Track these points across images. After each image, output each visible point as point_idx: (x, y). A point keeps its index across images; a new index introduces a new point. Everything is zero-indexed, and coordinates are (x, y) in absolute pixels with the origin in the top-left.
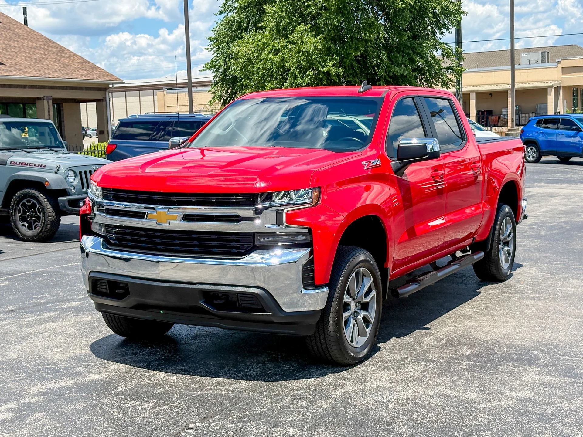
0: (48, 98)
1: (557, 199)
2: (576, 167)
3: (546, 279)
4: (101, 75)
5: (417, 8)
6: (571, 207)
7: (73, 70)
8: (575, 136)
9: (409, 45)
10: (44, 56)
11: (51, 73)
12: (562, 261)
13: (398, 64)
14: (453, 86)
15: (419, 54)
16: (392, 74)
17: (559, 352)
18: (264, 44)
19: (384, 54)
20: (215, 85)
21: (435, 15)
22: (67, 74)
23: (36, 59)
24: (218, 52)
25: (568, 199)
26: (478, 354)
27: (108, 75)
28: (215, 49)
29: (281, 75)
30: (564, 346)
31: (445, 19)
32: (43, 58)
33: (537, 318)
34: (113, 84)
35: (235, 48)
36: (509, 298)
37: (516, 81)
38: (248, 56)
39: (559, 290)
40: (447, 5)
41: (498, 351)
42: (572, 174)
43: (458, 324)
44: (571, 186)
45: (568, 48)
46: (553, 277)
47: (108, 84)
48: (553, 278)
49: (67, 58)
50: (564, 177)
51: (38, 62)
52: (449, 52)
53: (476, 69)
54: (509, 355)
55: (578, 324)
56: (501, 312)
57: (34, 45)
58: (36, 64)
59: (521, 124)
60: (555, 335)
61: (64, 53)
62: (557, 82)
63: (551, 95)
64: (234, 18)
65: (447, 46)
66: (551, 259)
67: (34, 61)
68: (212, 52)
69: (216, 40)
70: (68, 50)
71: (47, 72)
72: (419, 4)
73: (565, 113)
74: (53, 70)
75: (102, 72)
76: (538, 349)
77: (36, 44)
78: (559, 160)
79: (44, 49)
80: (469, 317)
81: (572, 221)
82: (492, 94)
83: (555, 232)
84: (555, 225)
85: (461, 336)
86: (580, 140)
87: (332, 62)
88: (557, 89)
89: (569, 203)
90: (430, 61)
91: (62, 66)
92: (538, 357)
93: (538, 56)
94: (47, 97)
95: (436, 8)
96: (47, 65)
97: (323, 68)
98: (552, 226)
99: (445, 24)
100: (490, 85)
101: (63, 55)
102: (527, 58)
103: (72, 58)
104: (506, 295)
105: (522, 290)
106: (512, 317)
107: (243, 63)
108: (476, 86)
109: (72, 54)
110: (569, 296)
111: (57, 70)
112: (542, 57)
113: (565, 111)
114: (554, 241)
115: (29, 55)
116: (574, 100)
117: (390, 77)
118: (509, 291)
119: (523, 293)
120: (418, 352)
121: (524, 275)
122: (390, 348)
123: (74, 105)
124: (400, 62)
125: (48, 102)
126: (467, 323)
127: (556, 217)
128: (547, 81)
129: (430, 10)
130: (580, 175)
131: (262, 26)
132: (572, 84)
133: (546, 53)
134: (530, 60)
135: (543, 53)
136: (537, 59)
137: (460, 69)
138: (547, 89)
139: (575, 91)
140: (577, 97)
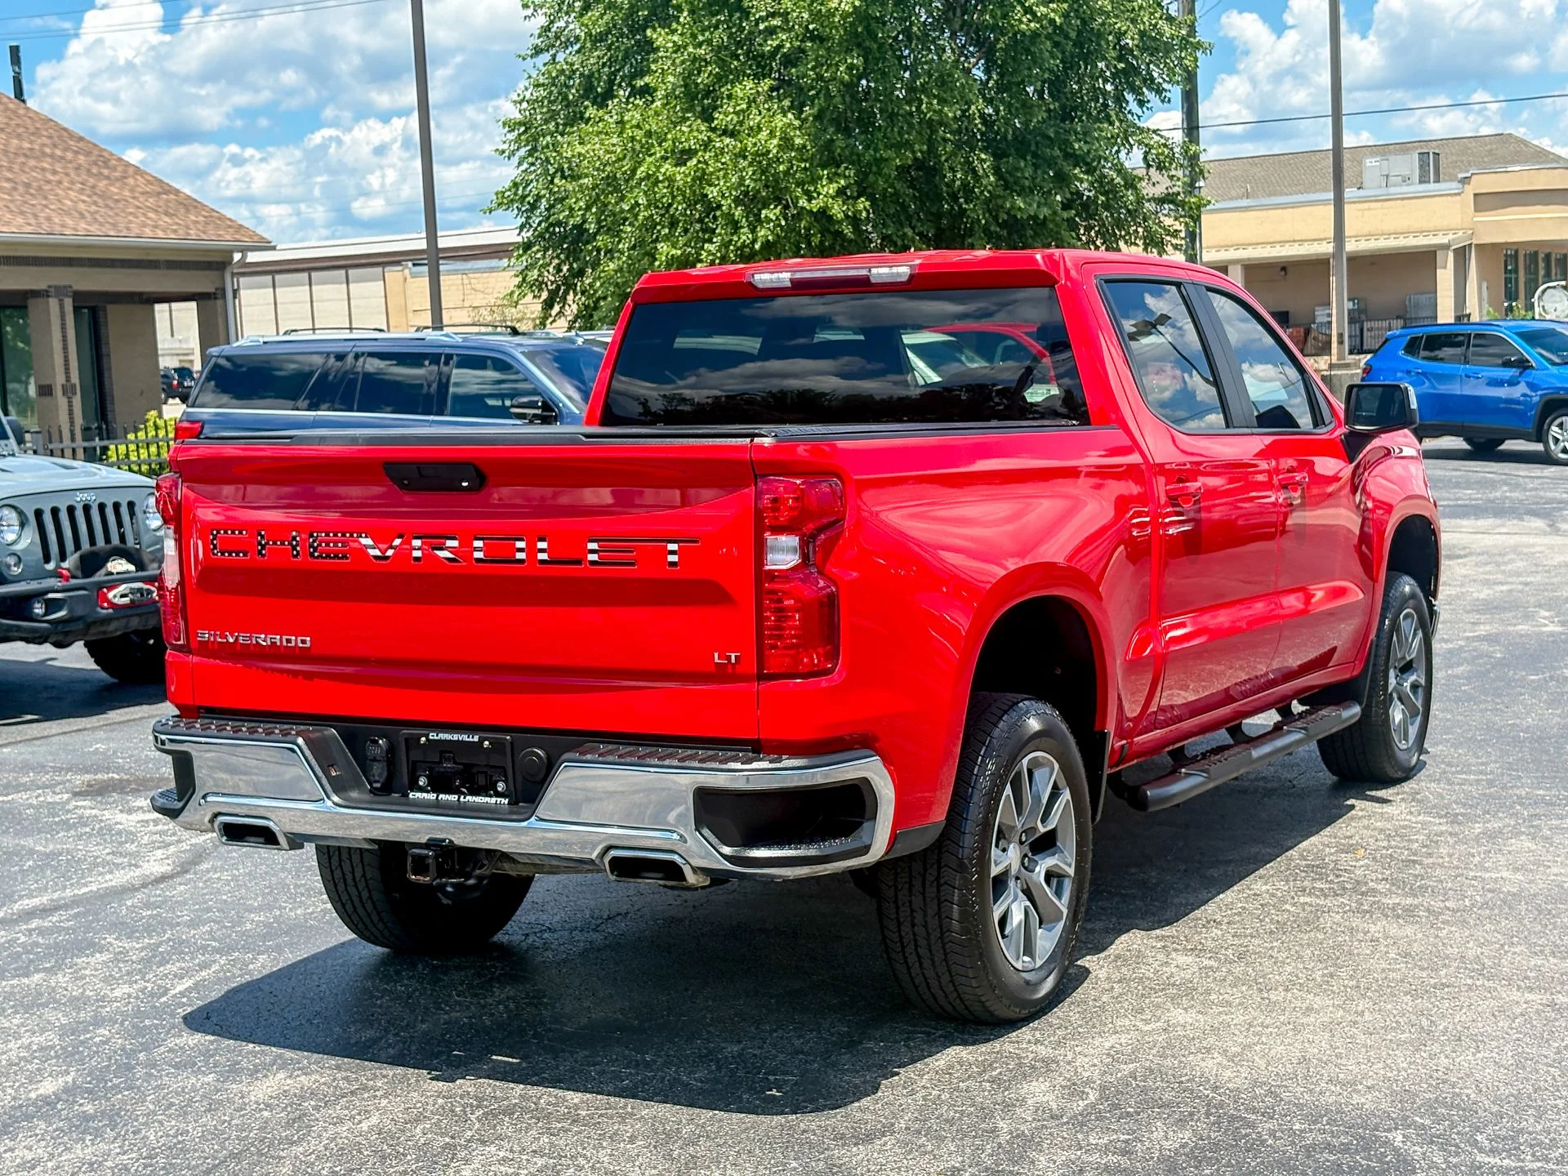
0: (60, 291)
1: (1465, 565)
2: (1518, 469)
3: (1433, 841)
4: (211, 227)
5: (1073, 35)
6: (1505, 588)
7: (131, 213)
8: (1512, 383)
9: (1052, 135)
10: (51, 178)
11: (69, 222)
12: (1481, 773)
13: (1023, 188)
14: (1176, 247)
15: (1077, 160)
16: (1006, 217)
17: (1479, 1138)
18: (649, 134)
19: (984, 161)
20: (525, 251)
21: (1123, 53)
22: (114, 225)
23: (28, 185)
24: (530, 160)
25: (1498, 565)
26: (1203, 1149)
27: (230, 227)
28: (523, 152)
29: (700, 221)
30: (1495, 1109)
31: (1151, 62)
32: (49, 182)
33: (1406, 994)
34: (244, 250)
35: (571, 147)
36: (1319, 911)
37: (1348, 231)
38: (608, 168)
39: (1475, 878)
40: (1157, 23)
41: (1272, 1134)
42: (1505, 488)
43: (1147, 1022)
44: (1503, 525)
45: (1491, 143)
46: (1457, 828)
47: (231, 252)
48: (1456, 834)
49: (117, 179)
50: (1484, 497)
51: (32, 191)
52: (1163, 154)
53: (1245, 202)
54: (1309, 1150)
55: (1538, 1012)
56: (1289, 969)
57: (26, 145)
58: (28, 197)
59: (1365, 347)
60: (1466, 1059)
61: (108, 168)
62: (1461, 233)
63: (1445, 268)
64: (572, 64)
65: (1158, 138)
66: (1450, 765)
67: (21, 189)
68: (515, 160)
69: (522, 129)
70: (120, 160)
71: (56, 220)
72: (1079, 22)
73: (1485, 319)
74: (77, 215)
75: (215, 219)
76: (1405, 1123)
77: (31, 142)
78: (1468, 447)
79: (52, 156)
80: (1185, 992)
81: (1509, 633)
82: (1289, 270)
83: (1459, 670)
84: (1461, 647)
85: (1152, 1071)
86: (1528, 392)
87: (835, 185)
88: (1462, 254)
89: (1500, 577)
90: (1113, 180)
91: (100, 202)
92: (1405, 1161)
93: (1409, 164)
94: (57, 288)
95: (1126, 32)
96: (59, 201)
97: (809, 201)
98: (1450, 651)
99: (1152, 79)
100: (1282, 243)
101: (106, 172)
102: (1381, 170)
103: (131, 181)
104: (1308, 900)
105: (1358, 882)
106: (1323, 988)
107: (593, 189)
108: (1245, 246)
109: (131, 170)
110: (1509, 902)
111: (87, 214)
112: (1421, 167)
113: (1485, 312)
114: (1457, 700)
115: (9, 175)
116: (1507, 281)
117: (999, 225)
118: (1318, 885)
119: (1362, 894)
120: (1000, 1145)
121: (1366, 822)
122: (907, 1128)
123: (139, 310)
124: (1027, 183)
125: (61, 301)
126: (1178, 1015)
127: (1462, 621)
128: (1435, 232)
129: (1110, 38)
130: (1530, 490)
131: (647, 85)
132: (1503, 241)
133: (1431, 155)
134: (1387, 176)
135: (1424, 156)
136: (1407, 173)
137: (1193, 200)
138: (1436, 252)
139: (1512, 257)
140: (1516, 272)
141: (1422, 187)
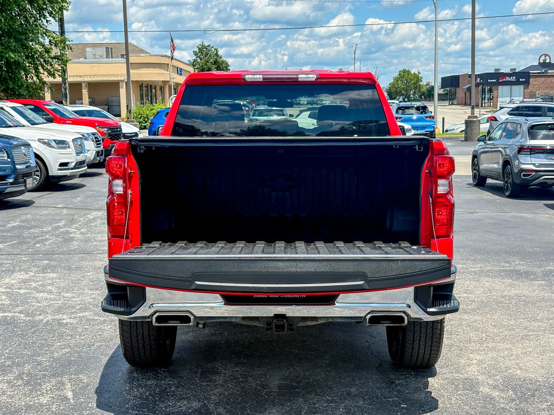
63: (123, 88)
88: (127, 83)
93: (102, 51)
102: (92, 53)
112: (106, 52)
116: (141, 94)
128: (117, 75)
132: (140, 80)
133: (110, 49)
134: (95, 55)
135: (107, 49)
136: (101, 54)
137: (65, 59)
138: (119, 83)
139: (141, 86)
140: (143, 91)
141: (108, 60)
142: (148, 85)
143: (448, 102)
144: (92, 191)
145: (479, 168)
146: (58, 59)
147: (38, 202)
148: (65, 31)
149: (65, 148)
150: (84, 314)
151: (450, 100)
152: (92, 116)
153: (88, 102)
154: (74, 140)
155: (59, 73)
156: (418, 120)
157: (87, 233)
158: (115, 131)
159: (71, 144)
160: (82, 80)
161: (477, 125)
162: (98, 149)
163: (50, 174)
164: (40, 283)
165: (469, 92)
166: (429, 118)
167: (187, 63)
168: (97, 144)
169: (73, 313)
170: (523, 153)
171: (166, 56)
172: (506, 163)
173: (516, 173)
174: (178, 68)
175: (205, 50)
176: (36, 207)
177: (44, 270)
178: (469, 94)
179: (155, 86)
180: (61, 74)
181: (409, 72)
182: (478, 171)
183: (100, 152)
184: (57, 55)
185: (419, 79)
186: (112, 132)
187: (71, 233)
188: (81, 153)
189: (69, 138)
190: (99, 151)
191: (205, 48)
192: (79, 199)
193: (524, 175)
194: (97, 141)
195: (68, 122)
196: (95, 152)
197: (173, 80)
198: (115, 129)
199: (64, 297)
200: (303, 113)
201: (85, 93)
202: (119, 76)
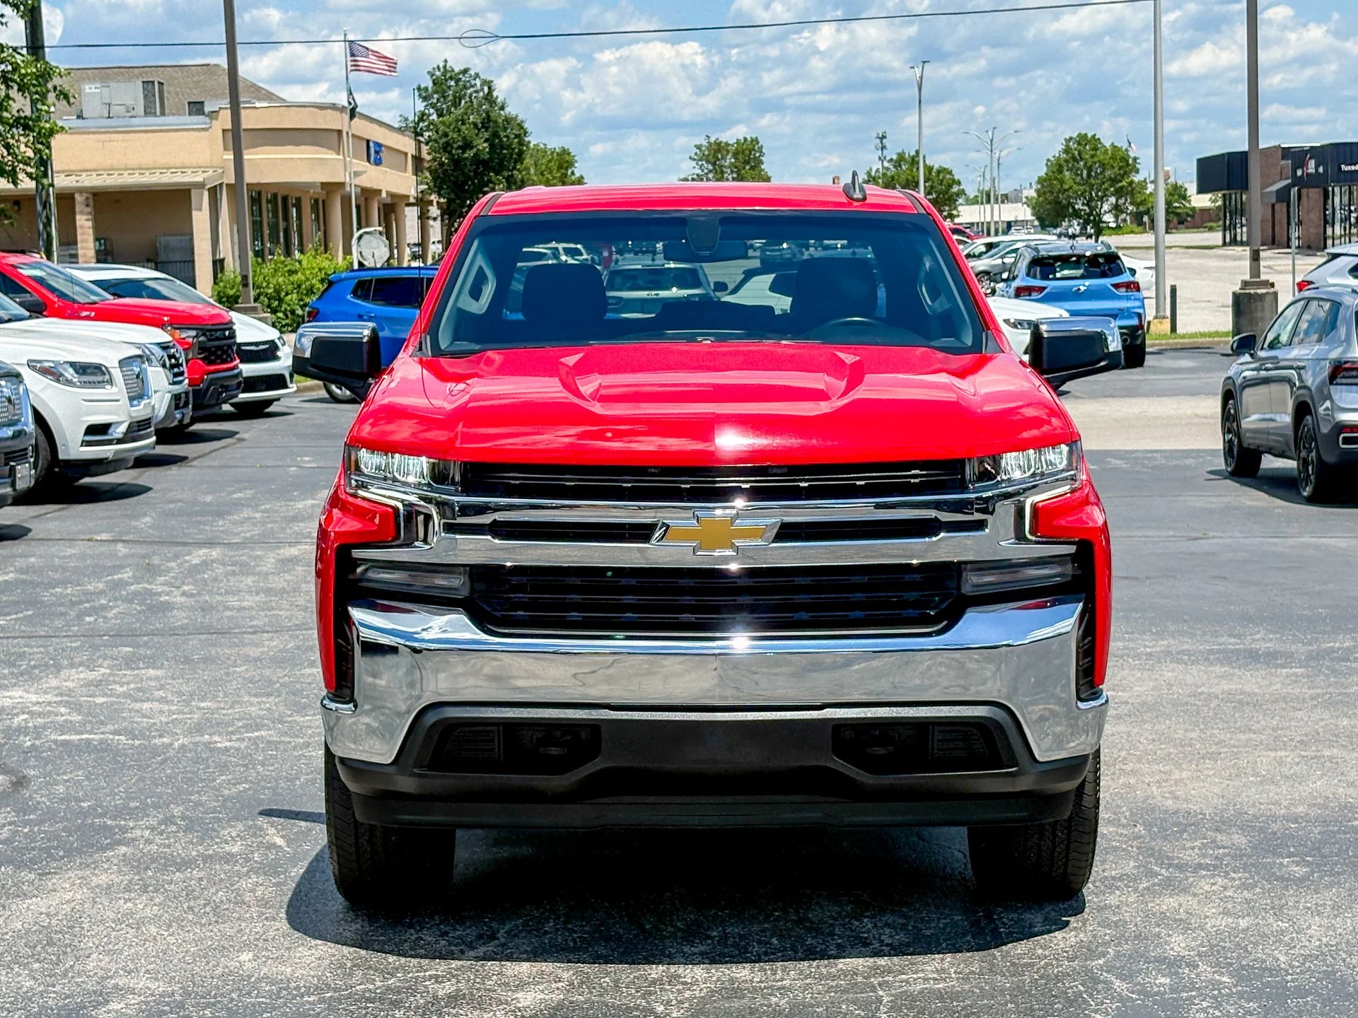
45: (198, 74)
62: (213, 173)
63: (200, 209)
88: (214, 192)
93: (132, 94)
102: (101, 98)
112: (146, 97)
128: (183, 169)
132: (254, 180)
133: (156, 84)
134: (109, 105)
135: (147, 84)
136: (130, 102)
137: (48, 125)
138: (189, 191)
139: (256, 200)
140: (261, 215)
141: (151, 120)
142: (275, 195)
143: (1220, 235)
144: (172, 502)
145: (1239, 426)
146: (26, 127)
147: (38, 529)
148: (46, 44)
149: (100, 384)
150: (256, 734)
151: (1225, 230)
152: (142, 297)
153: (92, 253)
154: (123, 363)
155: (29, 169)
156: (1090, 295)
157: (199, 594)
158: (218, 339)
159: (117, 374)
160: (74, 184)
161: (1267, 306)
162: (177, 389)
163: (61, 456)
164: (132, 686)
165: (1285, 204)
166: (1124, 290)
167: (396, 125)
168: (176, 375)
169: (232, 733)
170: (1344, 381)
171: (333, 107)
172: (1302, 410)
173: (1325, 435)
174: (368, 141)
175: (452, 83)
176: (39, 540)
177: (130, 662)
178: (1285, 209)
179: (299, 200)
180: (33, 170)
181: (1095, 141)
182: (1238, 435)
183: (183, 395)
184: (22, 114)
185: (1128, 164)
186: (209, 340)
187: (159, 594)
188: (140, 397)
189: (110, 359)
190: (180, 394)
191: (451, 78)
192: (147, 519)
193: (1346, 441)
194: (173, 367)
195: (85, 314)
196: (168, 396)
197: (357, 181)
198: (216, 330)
199: (199, 708)
200: (755, 279)
201: (84, 224)
202: (189, 171)
